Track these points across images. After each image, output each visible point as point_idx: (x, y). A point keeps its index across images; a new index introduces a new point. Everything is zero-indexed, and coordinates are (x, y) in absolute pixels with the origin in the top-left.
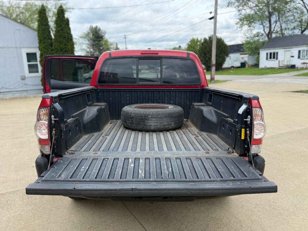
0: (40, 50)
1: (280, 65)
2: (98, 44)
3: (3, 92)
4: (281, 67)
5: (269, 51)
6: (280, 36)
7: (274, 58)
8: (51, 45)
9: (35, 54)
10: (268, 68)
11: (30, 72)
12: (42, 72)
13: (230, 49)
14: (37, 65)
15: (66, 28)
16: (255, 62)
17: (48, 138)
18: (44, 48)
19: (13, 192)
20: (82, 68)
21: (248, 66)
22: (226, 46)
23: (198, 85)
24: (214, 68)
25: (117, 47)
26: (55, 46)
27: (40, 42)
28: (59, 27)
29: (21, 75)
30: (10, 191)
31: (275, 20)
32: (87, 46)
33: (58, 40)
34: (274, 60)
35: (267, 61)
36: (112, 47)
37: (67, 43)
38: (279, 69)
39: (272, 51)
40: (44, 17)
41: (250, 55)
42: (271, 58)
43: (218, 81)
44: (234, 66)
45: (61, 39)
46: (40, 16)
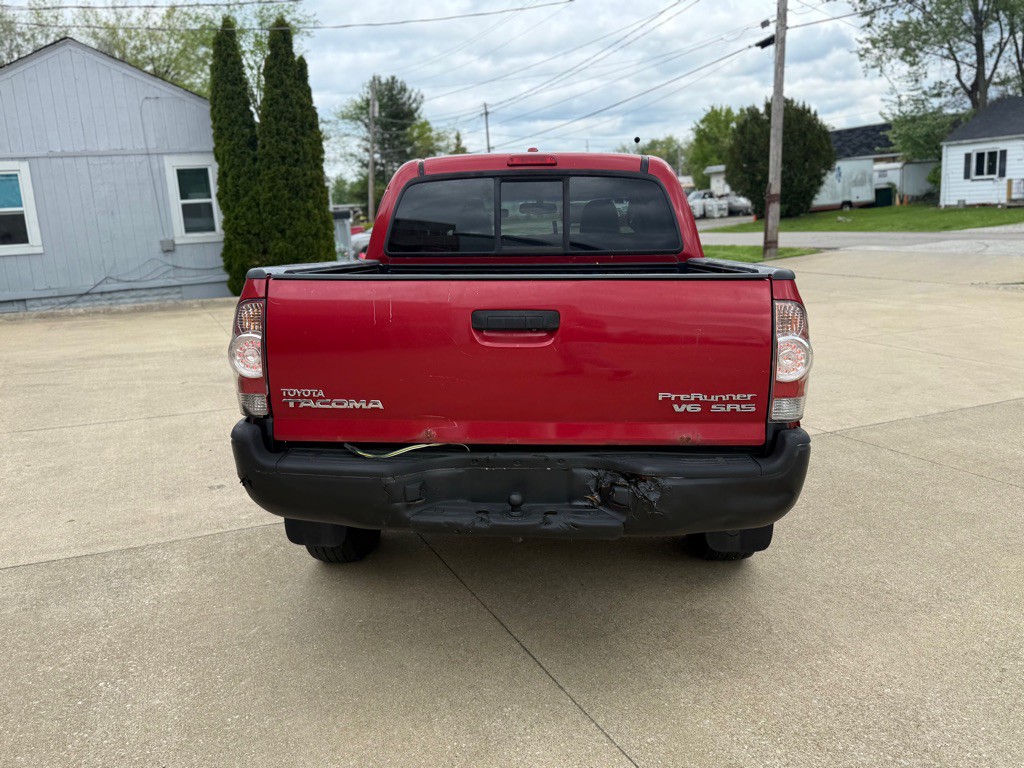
0: (217, 159)
1: (1014, 197)
2: (397, 137)
3: (109, 292)
4: (1016, 200)
5: (974, 149)
6: (1017, 94)
7: (992, 171)
8: (252, 144)
9: (202, 173)
10: (972, 206)
11: (188, 230)
12: (224, 228)
13: (839, 143)
14: (209, 205)
15: (296, 90)
16: (928, 187)
17: (261, 375)
18: (230, 155)
19: (164, 546)
20: (346, 215)
21: (901, 202)
22: (823, 133)
23: (672, 253)
24: (775, 209)
25: (458, 145)
26: (264, 147)
27: (219, 133)
28: (275, 87)
29: (162, 238)
30: (154, 542)
31: (998, 40)
32: (364, 143)
33: (274, 127)
34: (992, 179)
35: (968, 182)
36: (442, 144)
37: (300, 137)
38: (1009, 207)
39: (986, 147)
40: (229, 55)
41: (908, 162)
42: (980, 171)
43: (791, 252)
44: (854, 200)
45: (283, 123)
46: (217, 55)
